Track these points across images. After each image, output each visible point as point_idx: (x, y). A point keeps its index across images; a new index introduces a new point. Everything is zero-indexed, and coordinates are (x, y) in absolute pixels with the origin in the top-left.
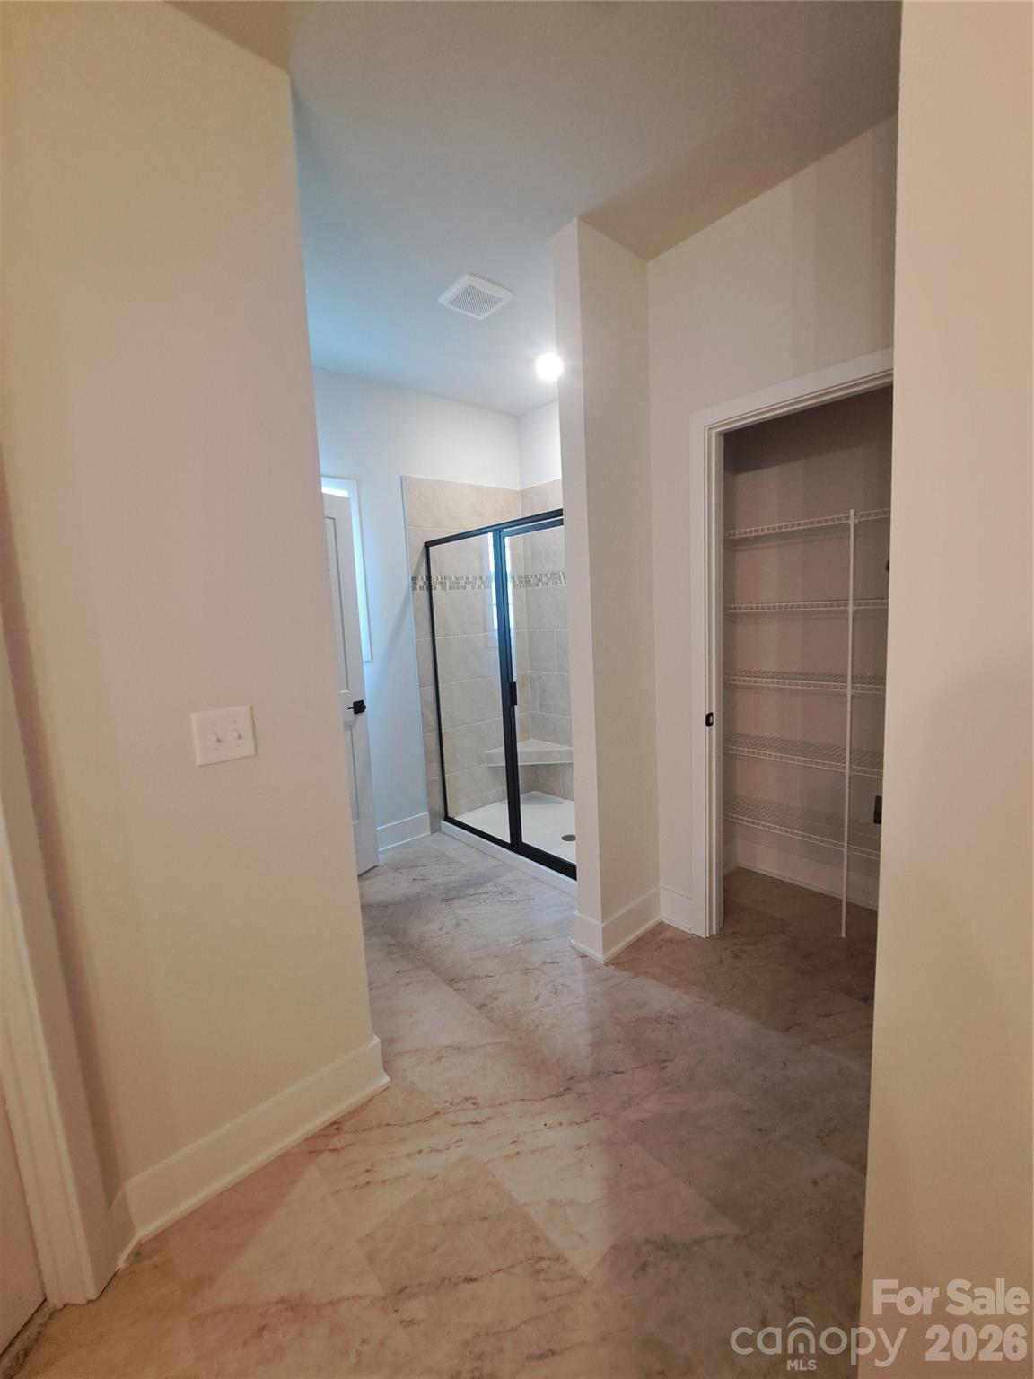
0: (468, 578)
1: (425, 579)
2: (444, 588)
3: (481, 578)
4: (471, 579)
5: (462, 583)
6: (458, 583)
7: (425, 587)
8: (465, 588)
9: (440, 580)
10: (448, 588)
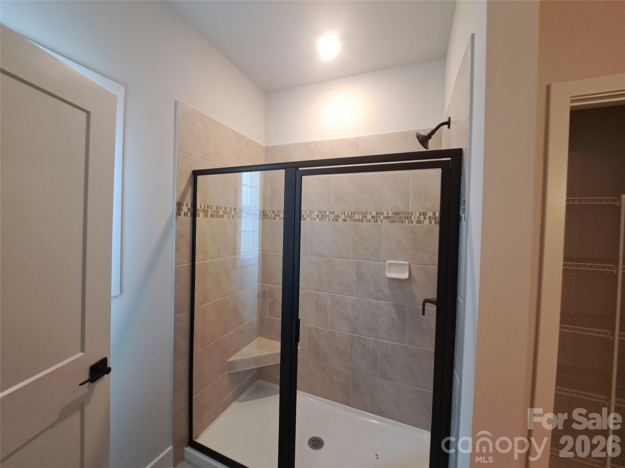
0: (225, 208)
1: (190, 206)
2: (206, 216)
3: (235, 209)
4: (228, 210)
5: (221, 212)
6: (218, 212)
7: (189, 214)
8: (222, 217)
9: (203, 207)
10: (209, 216)
